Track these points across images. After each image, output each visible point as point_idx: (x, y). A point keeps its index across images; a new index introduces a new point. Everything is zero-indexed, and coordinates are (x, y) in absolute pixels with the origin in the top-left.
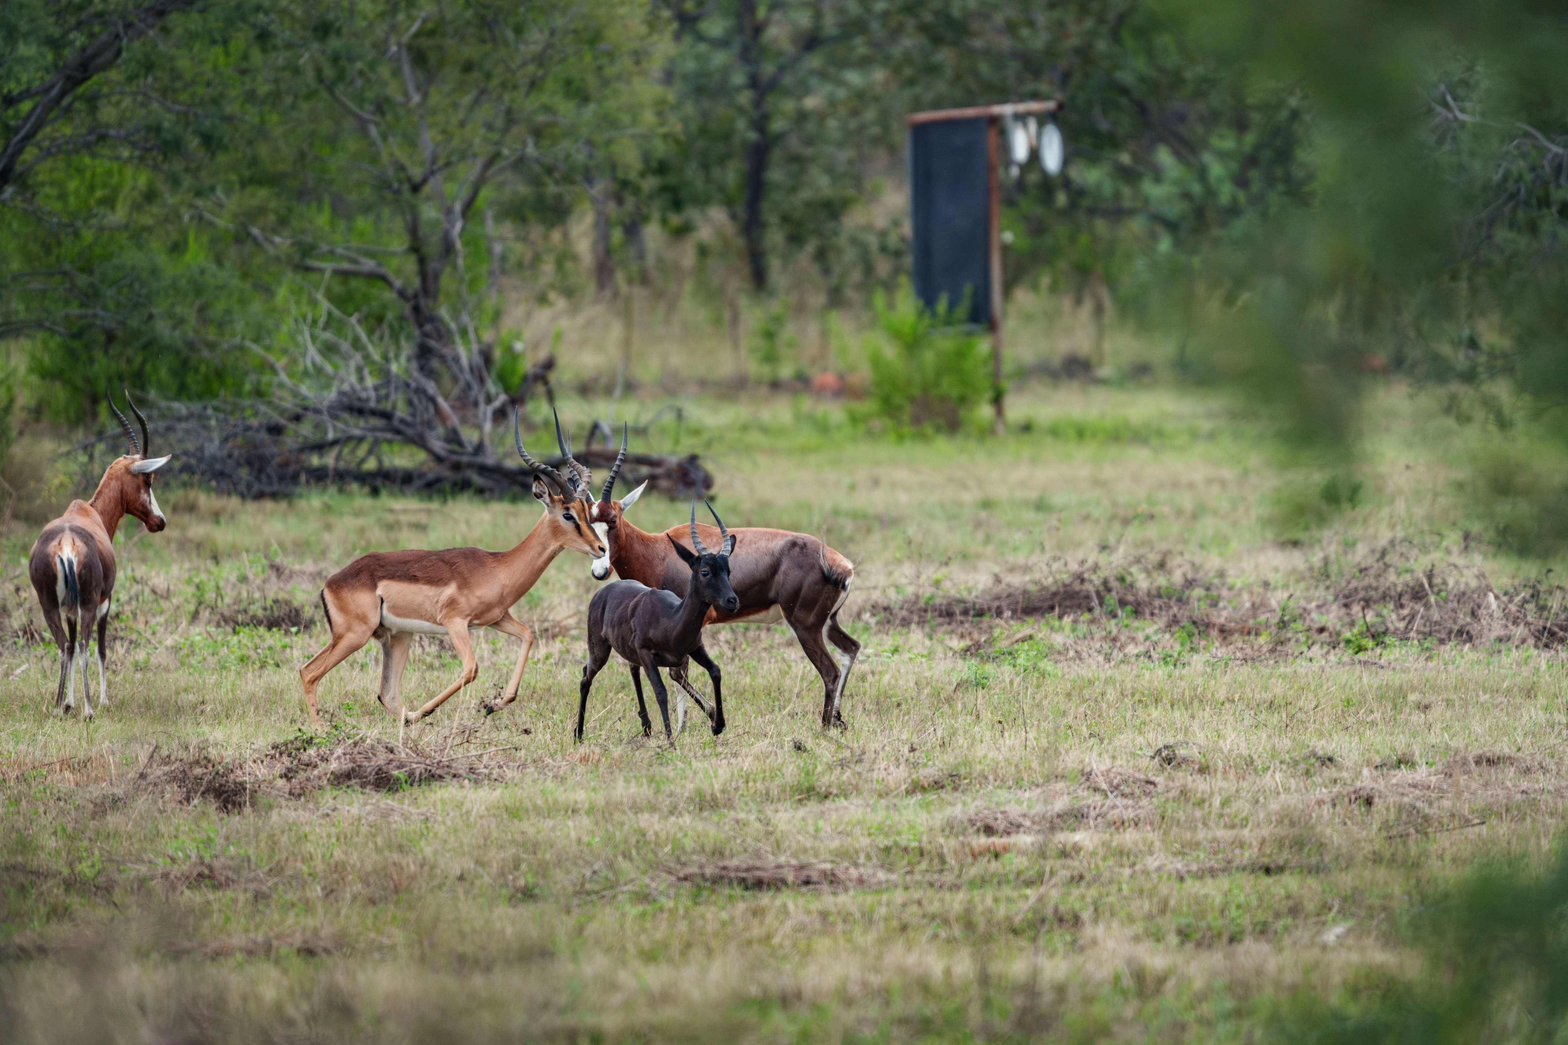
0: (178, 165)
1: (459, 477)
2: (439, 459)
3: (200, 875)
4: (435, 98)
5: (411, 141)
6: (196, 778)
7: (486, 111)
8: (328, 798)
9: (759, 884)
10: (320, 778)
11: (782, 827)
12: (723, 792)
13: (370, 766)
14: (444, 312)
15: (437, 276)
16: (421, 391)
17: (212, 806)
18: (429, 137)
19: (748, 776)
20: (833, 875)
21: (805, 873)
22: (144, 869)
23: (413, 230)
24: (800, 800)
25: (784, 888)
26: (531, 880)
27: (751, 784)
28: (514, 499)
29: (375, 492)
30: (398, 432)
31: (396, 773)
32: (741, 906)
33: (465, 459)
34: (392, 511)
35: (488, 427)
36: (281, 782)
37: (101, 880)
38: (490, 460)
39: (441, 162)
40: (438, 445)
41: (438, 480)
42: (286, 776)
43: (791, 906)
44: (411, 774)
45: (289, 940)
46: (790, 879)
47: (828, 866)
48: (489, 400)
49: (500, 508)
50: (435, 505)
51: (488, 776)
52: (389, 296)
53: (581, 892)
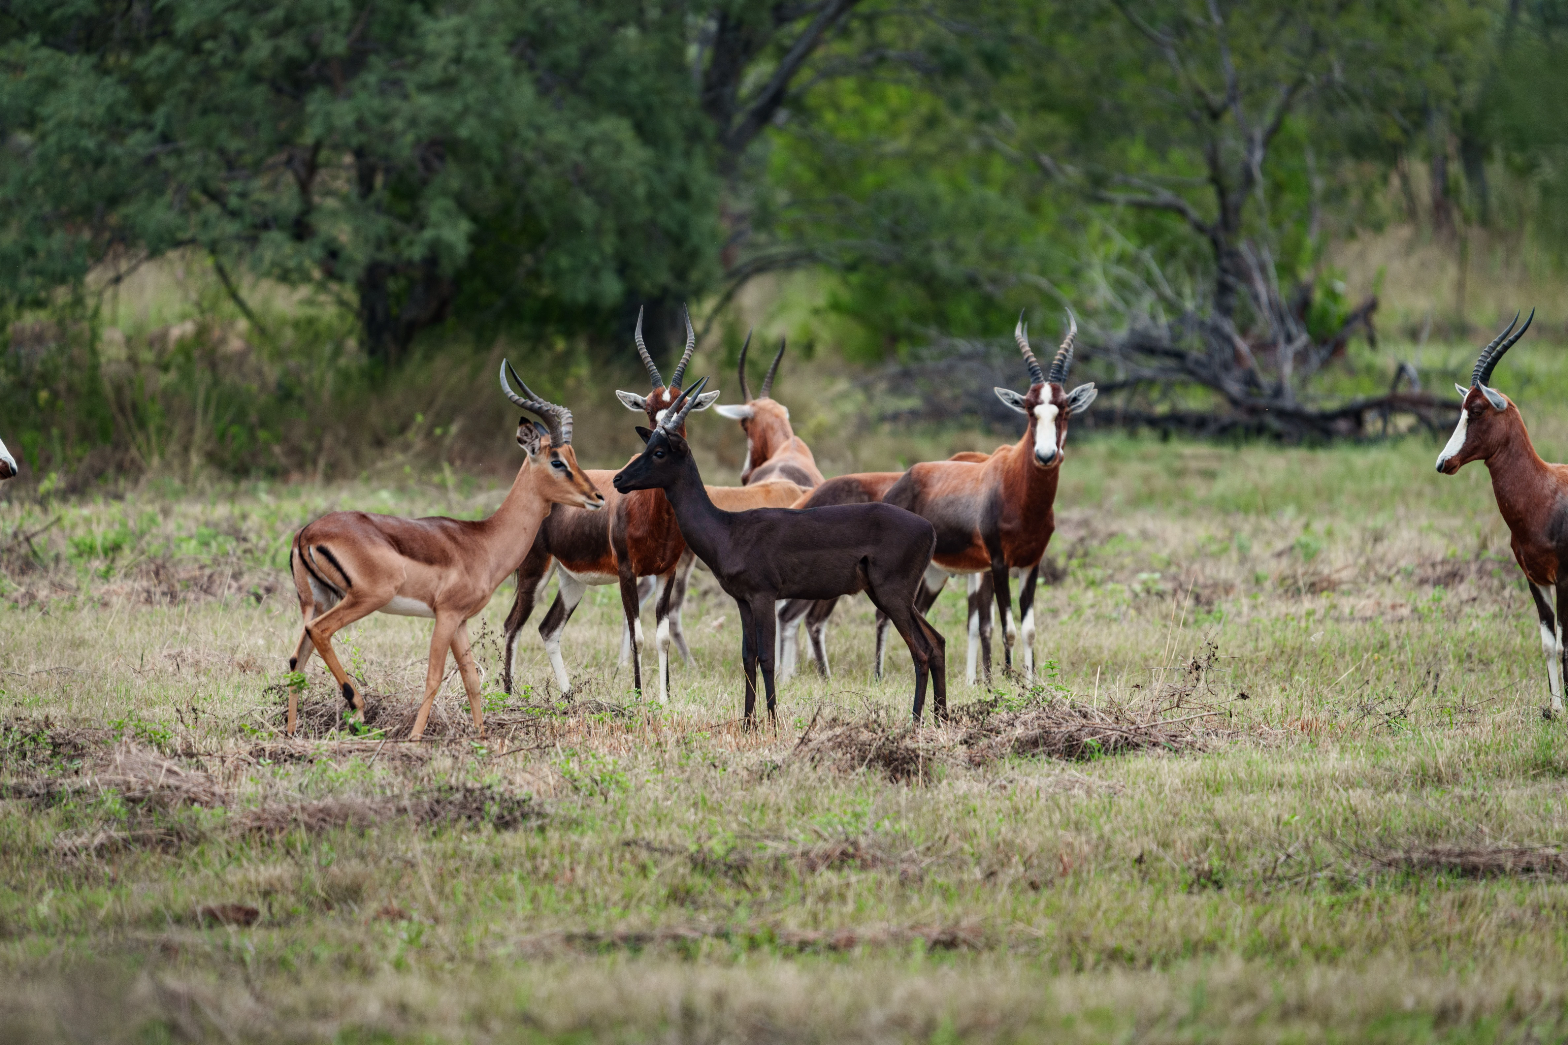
0: (963, 88)
1: (1253, 421)
2: (1234, 402)
3: (844, 853)
4: (1237, 19)
5: (1210, 65)
6: (863, 744)
7: (1289, 35)
8: (1007, 769)
9: (1471, 872)
10: (1003, 745)
11: (1508, 805)
12: (1448, 765)
13: (1060, 733)
14: (1243, 246)
15: (1237, 209)
16: (1216, 331)
17: (878, 775)
18: (1230, 62)
19: (1480, 747)
20: (1558, 861)
21: (1526, 859)
22: (782, 847)
23: (1213, 162)
24: (1535, 776)
25: (1501, 877)
26: (1216, 863)
27: (1482, 756)
28: (1313, 445)
29: (1165, 437)
30: (1191, 373)
31: (1088, 740)
32: (1447, 897)
33: (1262, 402)
34: (1180, 456)
35: (1288, 369)
36: (962, 750)
37: (732, 858)
38: (1288, 403)
39: (1243, 87)
40: (1235, 388)
41: (1233, 425)
42: (966, 742)
43: (1501, 898)
44: (1105, 742)
45: (926, 930)
46: (1509, 866)
47: (1552, 851)
48: (1289, 339)
49: (1296, 455)
50: (1227, 451)
51: (1192, 745)
52: (1184, 229)
53: (1270, 876)
